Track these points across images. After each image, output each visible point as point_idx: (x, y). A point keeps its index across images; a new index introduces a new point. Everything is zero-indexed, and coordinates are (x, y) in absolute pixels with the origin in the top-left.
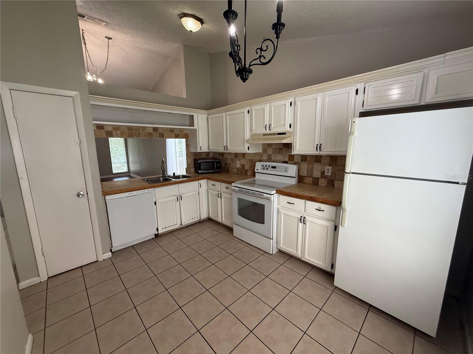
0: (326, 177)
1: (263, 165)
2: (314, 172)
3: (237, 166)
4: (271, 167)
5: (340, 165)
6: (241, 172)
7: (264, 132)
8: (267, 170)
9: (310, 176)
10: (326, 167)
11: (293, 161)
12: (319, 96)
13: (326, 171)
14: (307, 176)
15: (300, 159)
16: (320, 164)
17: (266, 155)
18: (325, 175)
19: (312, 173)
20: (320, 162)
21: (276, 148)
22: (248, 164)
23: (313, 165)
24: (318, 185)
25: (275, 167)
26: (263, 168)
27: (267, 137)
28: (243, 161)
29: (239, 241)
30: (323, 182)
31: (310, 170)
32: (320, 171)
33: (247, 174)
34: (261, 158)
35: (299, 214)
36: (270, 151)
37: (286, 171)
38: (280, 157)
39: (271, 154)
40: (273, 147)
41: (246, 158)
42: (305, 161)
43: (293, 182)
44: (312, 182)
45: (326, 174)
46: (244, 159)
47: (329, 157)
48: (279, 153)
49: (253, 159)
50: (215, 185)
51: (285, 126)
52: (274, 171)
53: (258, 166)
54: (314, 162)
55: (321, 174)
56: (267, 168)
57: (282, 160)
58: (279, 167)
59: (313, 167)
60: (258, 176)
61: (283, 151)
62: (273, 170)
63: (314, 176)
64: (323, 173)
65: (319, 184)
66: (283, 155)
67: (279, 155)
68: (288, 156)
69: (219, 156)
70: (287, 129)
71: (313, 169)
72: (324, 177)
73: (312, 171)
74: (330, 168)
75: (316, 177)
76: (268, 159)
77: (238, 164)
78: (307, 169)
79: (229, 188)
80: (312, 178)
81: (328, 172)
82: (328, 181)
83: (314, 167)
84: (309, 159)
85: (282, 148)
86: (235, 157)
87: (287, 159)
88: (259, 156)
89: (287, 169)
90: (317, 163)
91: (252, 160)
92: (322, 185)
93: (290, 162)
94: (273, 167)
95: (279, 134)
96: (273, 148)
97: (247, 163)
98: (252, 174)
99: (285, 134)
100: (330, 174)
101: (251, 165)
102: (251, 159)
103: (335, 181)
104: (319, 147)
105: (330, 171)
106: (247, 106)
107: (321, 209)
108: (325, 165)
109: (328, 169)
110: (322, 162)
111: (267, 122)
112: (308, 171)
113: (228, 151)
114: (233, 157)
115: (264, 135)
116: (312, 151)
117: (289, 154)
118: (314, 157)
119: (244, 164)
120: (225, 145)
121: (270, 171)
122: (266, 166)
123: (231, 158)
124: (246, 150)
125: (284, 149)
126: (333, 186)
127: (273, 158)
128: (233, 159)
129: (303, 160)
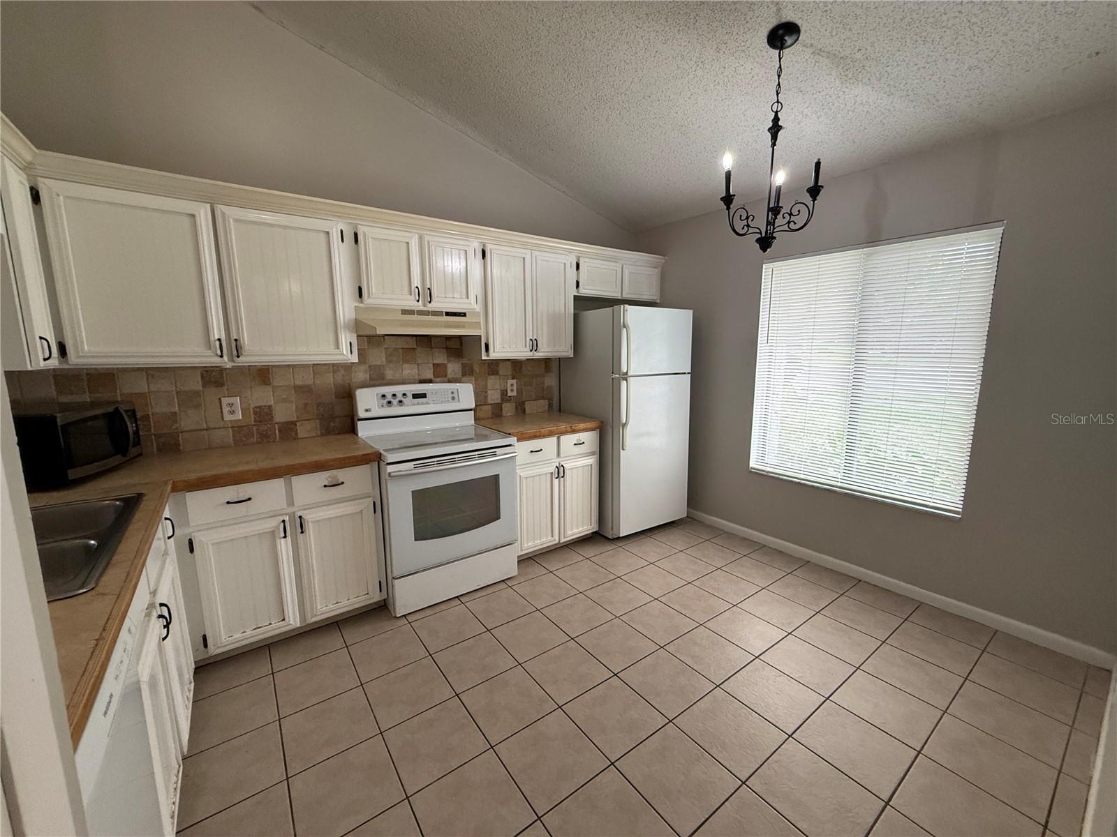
0: (509, 400)
1: (384, 396)
2: (490, 393)
3: (228, 417)
4: (410, 396)
5: (527, 375)
6: (260, 434)
8: (401, 406)
9: (483, 403)
10: (508, 381)
11: (446, 376)
13: (509, 389)
15: (460, 372)
16: (498, 376)
18: (508, 395)
19: (485, 397)
20: (497, 373)
21: (396, 349)
22: (290, 402)
23: (487, 380)
24: (501, 415)
25: (423, 396)
26: (385, 402)
27: (415, 317)
28: (262, 396)
30: (508, 409)
31: (483, 391)
32: (499, 391)
33: (297, 434)
35: (551, 465)
36: (378, 357)
37: (453, 398)
38: (408, 370)
39: (383, 366)
40: (386, 346)
41: (276, 383)
42: (470, 375)
43: (469, 418)
44: (493, 413)
45: (510, 394)
46: (270, 388)
47: (509, 363)
48: (406, 361)
49: (310, 382)
52: (423, 404)
54: (487, 375)
55: (501, 395)
56: (401, 402)
57: (417, 377)
58: (436, 392)
59: (486, 385)
60: (364, 430)
61: (418, 355)
62: (418, 404)
63: (489, 403)
64: (504, 393)
65: (504, 414)
66: (418, 364)
67: (406, 366)
68: (431, 366)
69: (58, 393)
71: (486, 388)
72: (507, 400)
73: (486, 392)
74: (514, 381)
75: (493, 402)
77: (234, 409)
78: (477, 389)
79: (343, 483)
80: (490, 406)
81: (512, 390)
82: (516, 406)
83: (489, 384)
84: (478, 371)
85: (414, 349)
86: (204, 385)
87: (429, 375)
89: (455, 395)
90: (493, 377)
91: (308, 386)
92: (508, 415)
93: (438, 379)
94: (415, 396)
95: (448, 314)
96: (386, 349)
97: (284, 400)
98: (319, 433)
99: (464, 315)
100: (515, 393)
101: (306, 405)
102: (299, 382)
103: (526, 403)
105: (515, 388)
108: (506, 377)
109: (512, 385)
110: (501, 373)
112: (477, 395)
113: (243, 360)
114: (196, 384)
115: (405, 312)
116: (520, 351)
117: (435, 362)
118: (487, 365)
119: (265, 406)
120: (217, 338)
121: (411, 407)
122: (394, 395)
123: (177, 393)
124: (345, 352)
125: (419, 349)
126: (524, 411)
127: (389, 374)
128: (197, 394)
129: (467, 373)
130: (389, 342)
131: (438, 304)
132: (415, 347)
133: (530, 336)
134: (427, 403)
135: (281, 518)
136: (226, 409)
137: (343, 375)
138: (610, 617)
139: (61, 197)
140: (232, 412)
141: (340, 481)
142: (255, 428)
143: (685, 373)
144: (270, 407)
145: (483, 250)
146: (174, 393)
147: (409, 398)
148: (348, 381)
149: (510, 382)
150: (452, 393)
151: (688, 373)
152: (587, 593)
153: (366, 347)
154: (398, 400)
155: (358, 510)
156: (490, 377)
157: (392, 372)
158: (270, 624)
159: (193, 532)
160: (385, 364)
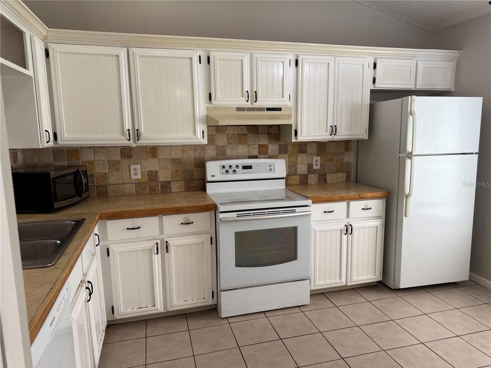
0: (314, 172)
1: (224, 167)
2: (299, 166)
3: (133, 177)
4: (241, 167)
5: (329, 153)
6: (150, 188)
8: (235, 174)
9: (293, 174)
10: (314, 158)
11: (267, 154)
13: (314, 163)
14: (289, 174)
15: (277, 151)
16: (306, 154)
17: (213, 147)
18: (313, 168)
19: (295, 169)
20: (306, 152)
21: (234, 135)
22: (168, 169)
23: (297, 157)
24: (307, 183)
25: (250, 167)
26: (224, 171)
27: (246, 113)
28: (152, 165)
30: (313, 179)
31: (293, 165)
32: (306, 165)
33: (171, 190)
34: (202, 154)
36: (222, 140)
37: (271, 170)
38: (242, 149)
40: (227, 133)
41: (160, 156)
42: (284, 153)
44: (300, 182)
45: (315, 167)
46: (157, 160)
47: (316, 144)
48: (240, 143)
49: (180, 157)
50: (138, 228)
51: (283, 97)
52: (249, 173)
53: (215, 168)
54: (297, 153)
55: (308, 168)
56: (234, 171)
57: (247, 155)
58: (258, 165)
59: (297, 161)
60: (211, 189)
61: (248, 139)
62: (246, 173)
63: (298, 174)
64: (310, 167)
65: (309, 182)
66: (248, 145)
67: (240, 146)
68: (257, 146)
69: (54, 160)
70: (285, 102)
71: (296, 163)
72: (312, 172)
73: (296, 166)
74: (319, 158)
75: (301, 173)
76: (217, 155)
77: (137, 172)
78: (289, 163)
79: (192, 223)
80: (299, 176)
81: (316, 165)
82: (319, 177)
83: (298, 160)
84: (291, 150)
86: (121, 158)
87: (255, 153)
88: (195, 150)
89: (272, 167)
90: (302, 155)
91: (178, 159)
92: (313, 183)
93: (262, 156)
94: (245, 167)
95: (268, 109)
96: (227, 135)
97: (165, 168)
98: (184, 189)
99: (280, 109)
100: (318, 167)
101: (177, 171)
102: (173, 156)
103: (328, 174)
105: (319, 163)
108: (312, 154)
109: (317, 161)
110: (309, 152)
112: (290, 167)
114: (117, 156)
115: (239, 109)
116: (323, 136)
117: (260, 144)
118: (298, 145)
119: (154, 171)
120: (127, 129)
121: (242, 175)
122: (230, 166)
123: (108, 161)
124: (199, 138)
125: (249, 135)
126: (325, 181)
127: (229, 152)
128: (118, 162)
129: (283, 151)
130: (230, 131)
131: (261, 103)
132: (247, 133)
133: (330, 123)
134: (252, 173)
135: (156, 242)
136: (133, 172)
137: (200, 152)
138: (378, 349)
139: (58, 53)
140: (136, 174)
141: (191, 221)
142: (147, 184)
143: (472, 153)
144: (156, 172)
145: (296, 60)
146: (106, 161)
147: (240, 169)
148: (202, 156)
149: (315, 158)
150: (270, 166)
151: (476, 153)
152: (363, 328)
153: (215, 134)
154: (232, 169)
155: (201, 241)
156: (299, 155)
157: (230, 150)
158: (147, 307)
159: (110, 244)
160: (226, 144)
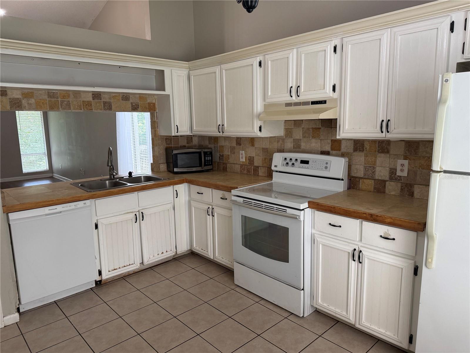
0: (398, 179)
1: (286, 159)
2: (378, 169)
3: (241, 160)
4: (299, 161)
5: (424, 157)
6: (247, 170)
7: (288, 99)
8: (293, 167)
9: (370, 178)
10: (399, 160)
11: (340, 150)
12: (386, 34)
13: (399, 168)
14: (365, 177)
15: (352, 147)
16: (389, 155)
17: (291, 140)
18: (397, 175)
19: (373, 172)
20: (388, 152)
21: (308, 129)
22: (260, 156)
23: (376, 157)
24: (384, 192)
25: (307, 162)
26: (285, 162)
27: (293, 108)
28: (252, 152)
29: (244, 293)
30: (392, 188)
31: (370, 167)
32: (388, 168)
33: (258, 173)
34: (283, 146)
35: (351, 245)
36: (298, 134)
37: (326, 168)
38: (315, 144)
39: (301, 140)
40: (303, 127)
41: (256, 146)
42: (360, 151)
43: (340, 187)
44: (375, 188)
45: (399, 173)
46: (254, 148)
47: (403, 143)
48: (313, 137)
49: (268, 147)
50: (202, 194)
51: (324, 89)
52: (305, 168)
53: (278, 159)
54: (377, 153)
55: (390, 173)
56: (293, 164)
57: (320, 149)
58: (315, 161)
59: (375, 162)
60: (277, 178)
61: (321, 133)
62: (302, 167)
63: (377, 178)
64: (393, 172)
65: (387, 191)
66: (321, 140)
67: (313, 140)
68: (329, 141)
69: (209, 144)
70: (327, 93)
71: (375, 164)
72: (396, 179)
73: (374, 168)
74: (406, 162)
75: (380, 178)
76: (294, 147)
77: (242, 157)
78: (365, 164)
79: (226, 199)
80: (373, 181)
81: (402, 171)
82: (402, 186)
83: (377, 161)
84: (368, 147)
85: (320, 128)
86: (236, 144)
88: (278, 142)
89: (328, 165)
90: (383, 155)
91: (267, 149)
92: (392, 194)
93: (334, 152)
94: (303, 162)
95: (313, 103)
96: (303, 128)
97: (258, 155)
99: (324, 102)
100: (405, 174)
101: (265, 159)
102: (264, 147)
103: (416, 186)
104: (385, 126)
105: (406, 168)
106: (259, 53)
107: (390, 235)
108: (397, 156)
109: (402, 165)
110: (391, 152)
111: (292, 83)
112: (366, 169)
113: (226, 134)
114: (234, 143)
115: (288, 105)
116: (370, 133)
117: (332, 139)
118: (377, 143)
119: (252, 157)
121: (299, 169)
122: (291, 159)
123: (230, 146)
124: (256, 131)
125: (322, 128)
126: (412, 194)
127: (303, 145)
128: (234, 147)
130: (305, 125)
131: (304, 97)
132: (320, 126)
133: (382, 117)
134: (308, 168)
136: (240, 156)
137: (281, 144)
142: (246, 166)
144: (254, 157)
146: (229, 147)
147: (298, 164)
148: (282, 148)
149: (400, 162)
150: (327, 163)
153: (293, 127)
154: (292, 162)
156: (379, 155)
157: (305, 144)
158: (205, 251)
159: (192, 200)
160: (301, 138)
